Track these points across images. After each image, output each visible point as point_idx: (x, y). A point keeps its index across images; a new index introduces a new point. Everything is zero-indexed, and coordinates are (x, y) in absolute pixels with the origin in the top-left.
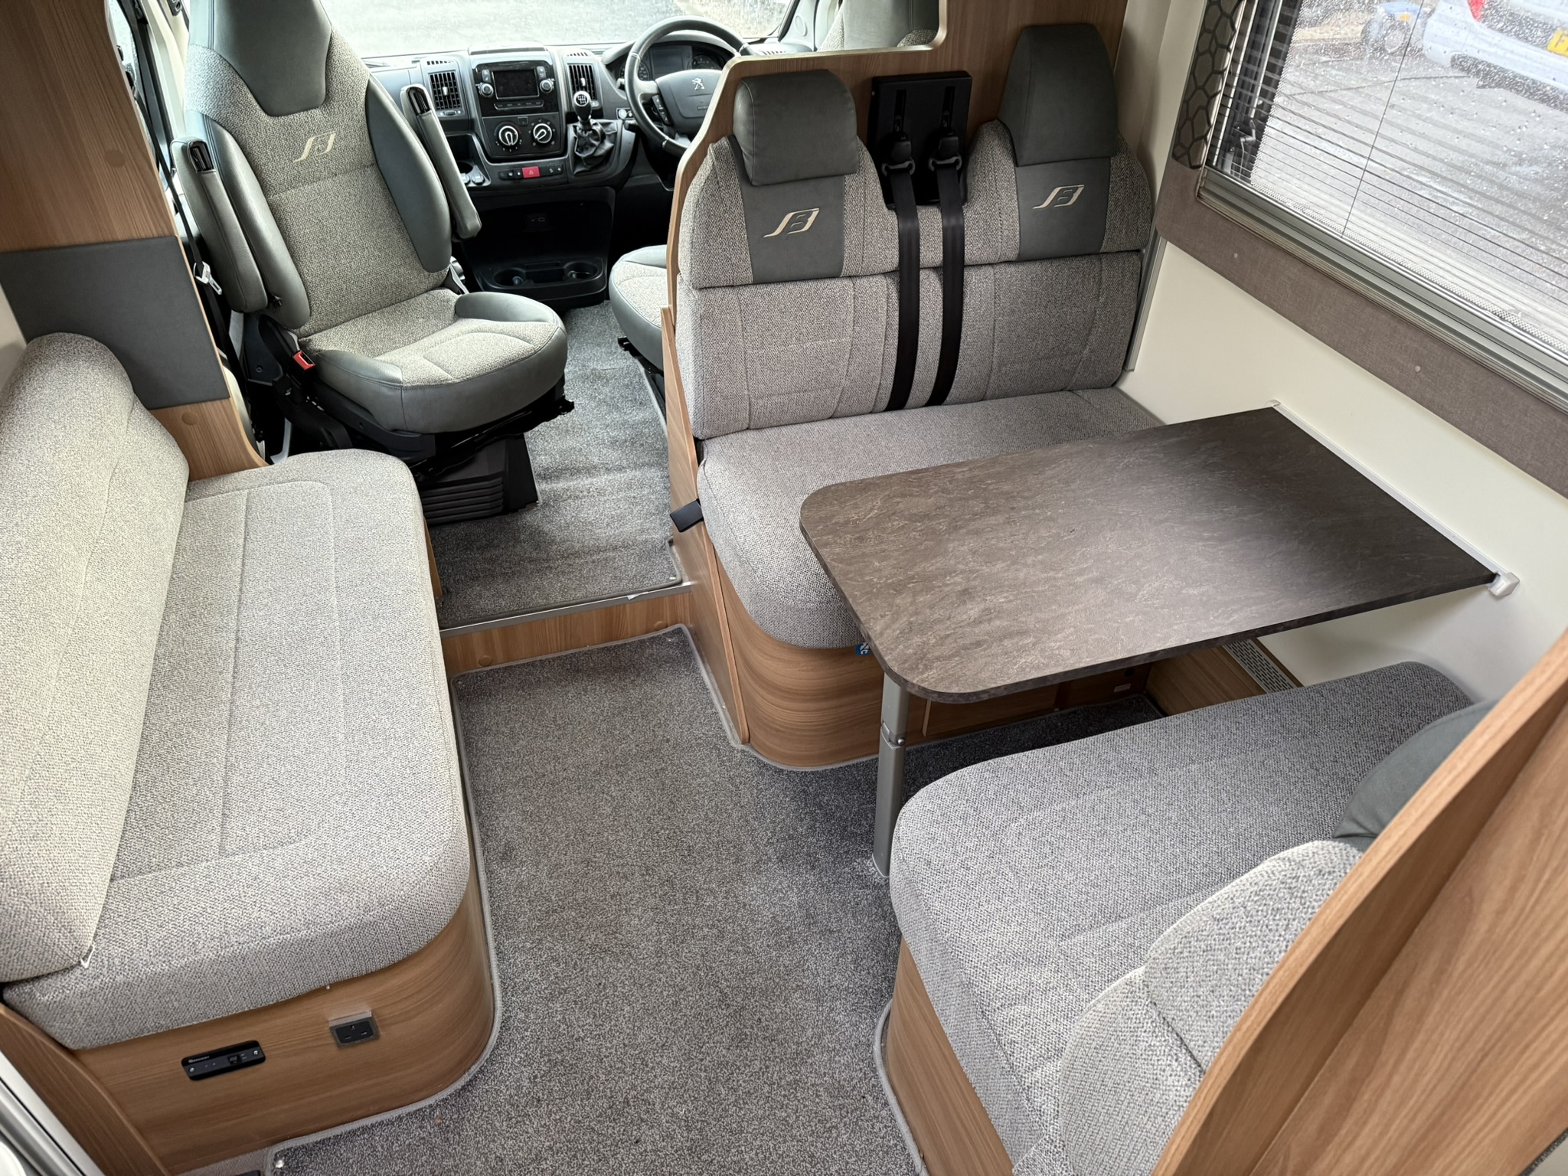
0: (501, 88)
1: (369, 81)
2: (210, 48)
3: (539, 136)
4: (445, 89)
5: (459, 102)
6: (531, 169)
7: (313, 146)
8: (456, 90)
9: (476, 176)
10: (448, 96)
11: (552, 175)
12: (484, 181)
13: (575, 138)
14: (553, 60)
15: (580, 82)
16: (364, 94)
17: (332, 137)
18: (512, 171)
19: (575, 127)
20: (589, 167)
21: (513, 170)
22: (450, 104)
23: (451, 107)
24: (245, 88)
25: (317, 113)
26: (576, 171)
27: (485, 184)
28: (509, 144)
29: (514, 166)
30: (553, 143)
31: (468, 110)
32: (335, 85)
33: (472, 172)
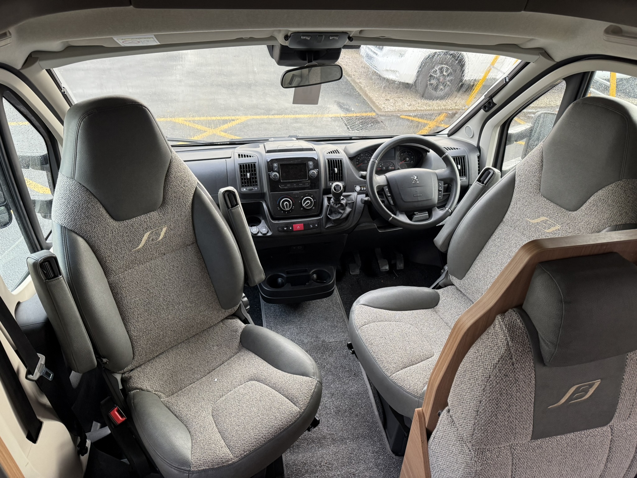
0: (284, 174)
1: (196, 188)
2: (73, 178)
3: (305, 205)
4: (248, 174)
5: (256, 182)
6: (298, 225)
7: (149, 238)
8: (255, 174)
9: (262, 229)
10: (250, 179)
11: (312, 229)
12: (268, 232)
13: (328, 206)
14: (318, 157)
15: (334, 171)
16: (192, 198)
17: (164, 230)
18: (287, 227)
19: (329, 199)
20: (336, 224)
21: (287, 225)
22: (251, 183)
23: (251, 185)
24: (99, 205)
25: (154, 215)
26: (327, 226)
27: (269, 234)
28: (286, 209)
29: (288, 223)
30: (314, 208)
31: (262, 187)
32: (171, 194)
33: (261, 225)
